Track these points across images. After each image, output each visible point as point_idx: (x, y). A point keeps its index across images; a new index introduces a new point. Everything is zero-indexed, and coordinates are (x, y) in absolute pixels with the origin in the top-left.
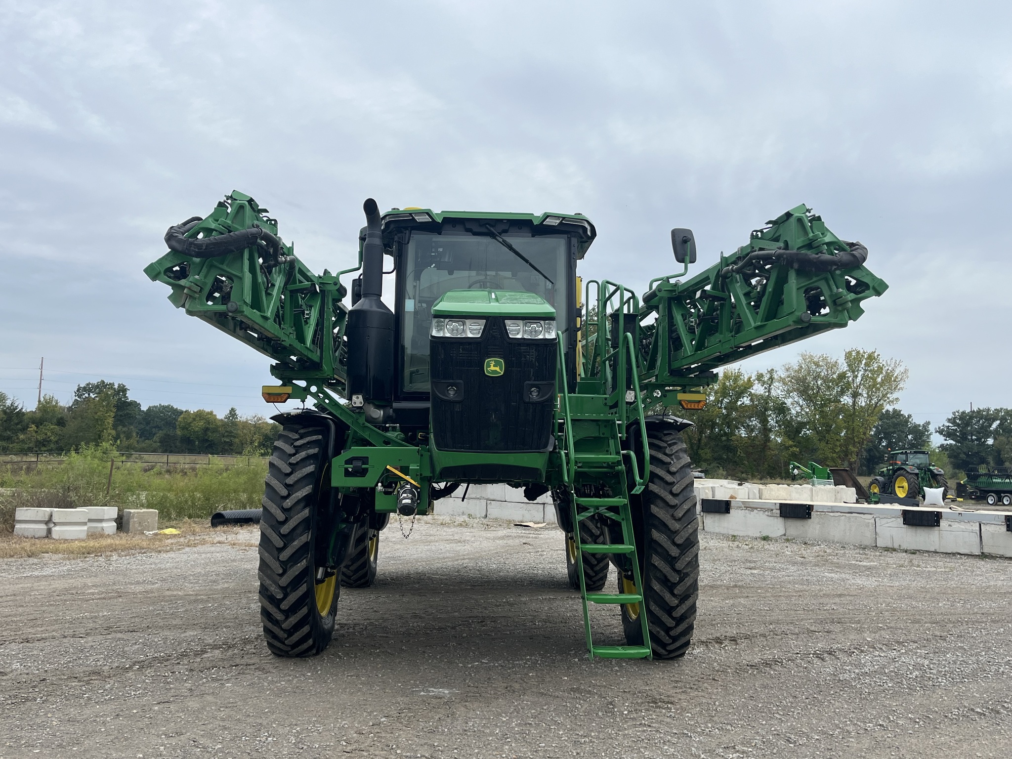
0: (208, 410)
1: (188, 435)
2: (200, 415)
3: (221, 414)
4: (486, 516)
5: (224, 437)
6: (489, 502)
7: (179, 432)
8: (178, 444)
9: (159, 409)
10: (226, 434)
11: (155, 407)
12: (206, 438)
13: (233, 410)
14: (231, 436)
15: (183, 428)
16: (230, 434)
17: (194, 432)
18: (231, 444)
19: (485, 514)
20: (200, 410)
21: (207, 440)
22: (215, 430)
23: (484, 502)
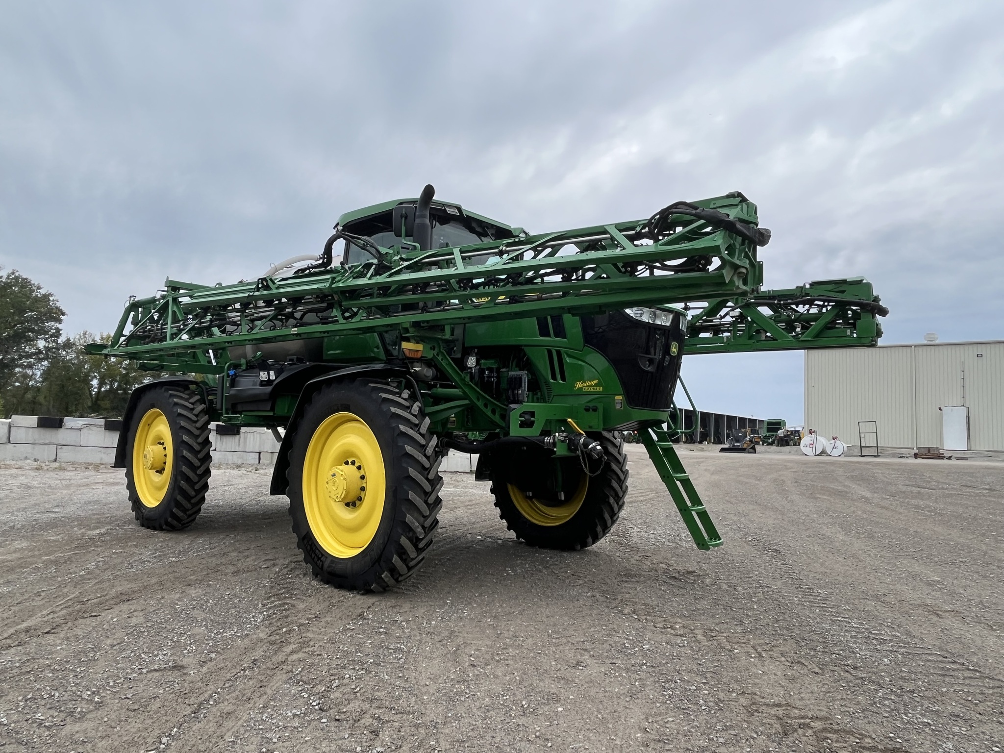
19: (54, 458)
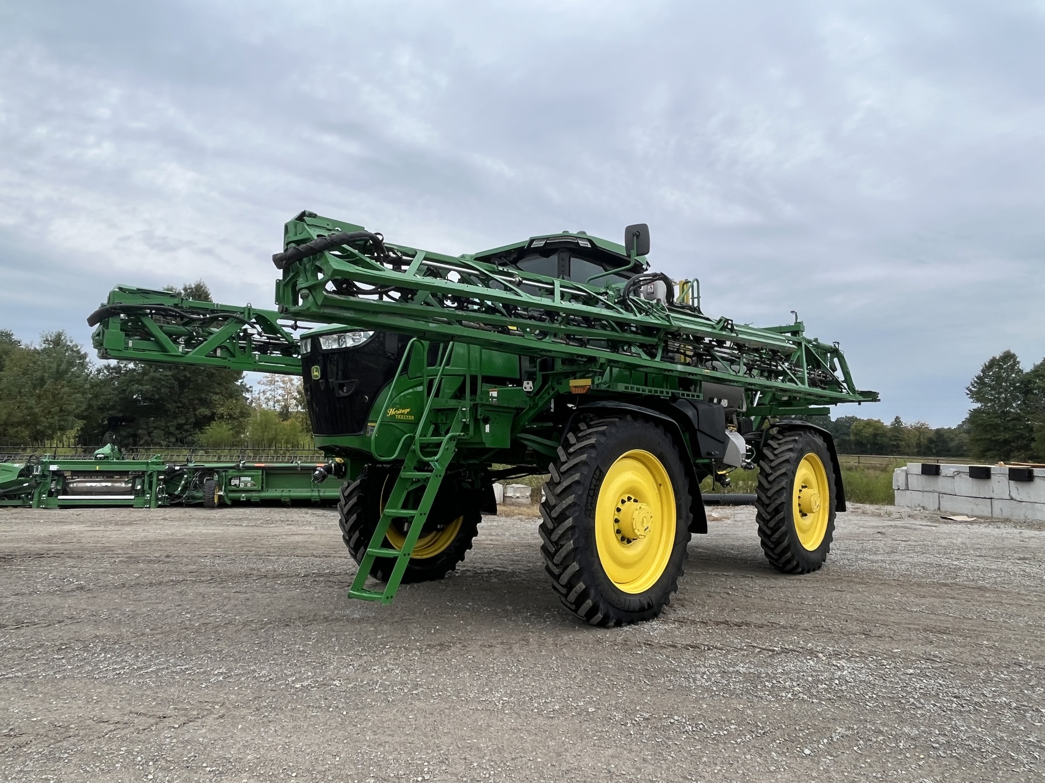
0: (876, 419)
1: (861, 440)
2: (869, 423)
3: (888, 422)
4: (939, 509)
5: (891, 440)
6: (941, 495)
7: (852, 437)
8: (853, 447)
9: (845, 420)
10: (893, 438)
11: (841, 418)
12: (876, 441)
13: (897, 418)
14: (898, 440)
15: (856, 434)
16: (897, 438)
17: (865, 437)
18: (898, 446)
19: (938, 506)
20: (869, 419)
21: (877, 444)
22: (884, 435)
23: (936, 495)
